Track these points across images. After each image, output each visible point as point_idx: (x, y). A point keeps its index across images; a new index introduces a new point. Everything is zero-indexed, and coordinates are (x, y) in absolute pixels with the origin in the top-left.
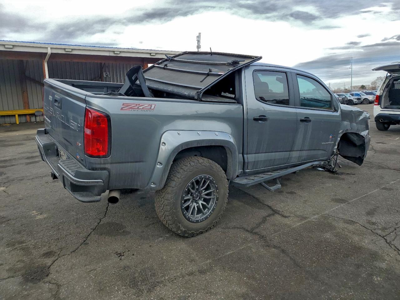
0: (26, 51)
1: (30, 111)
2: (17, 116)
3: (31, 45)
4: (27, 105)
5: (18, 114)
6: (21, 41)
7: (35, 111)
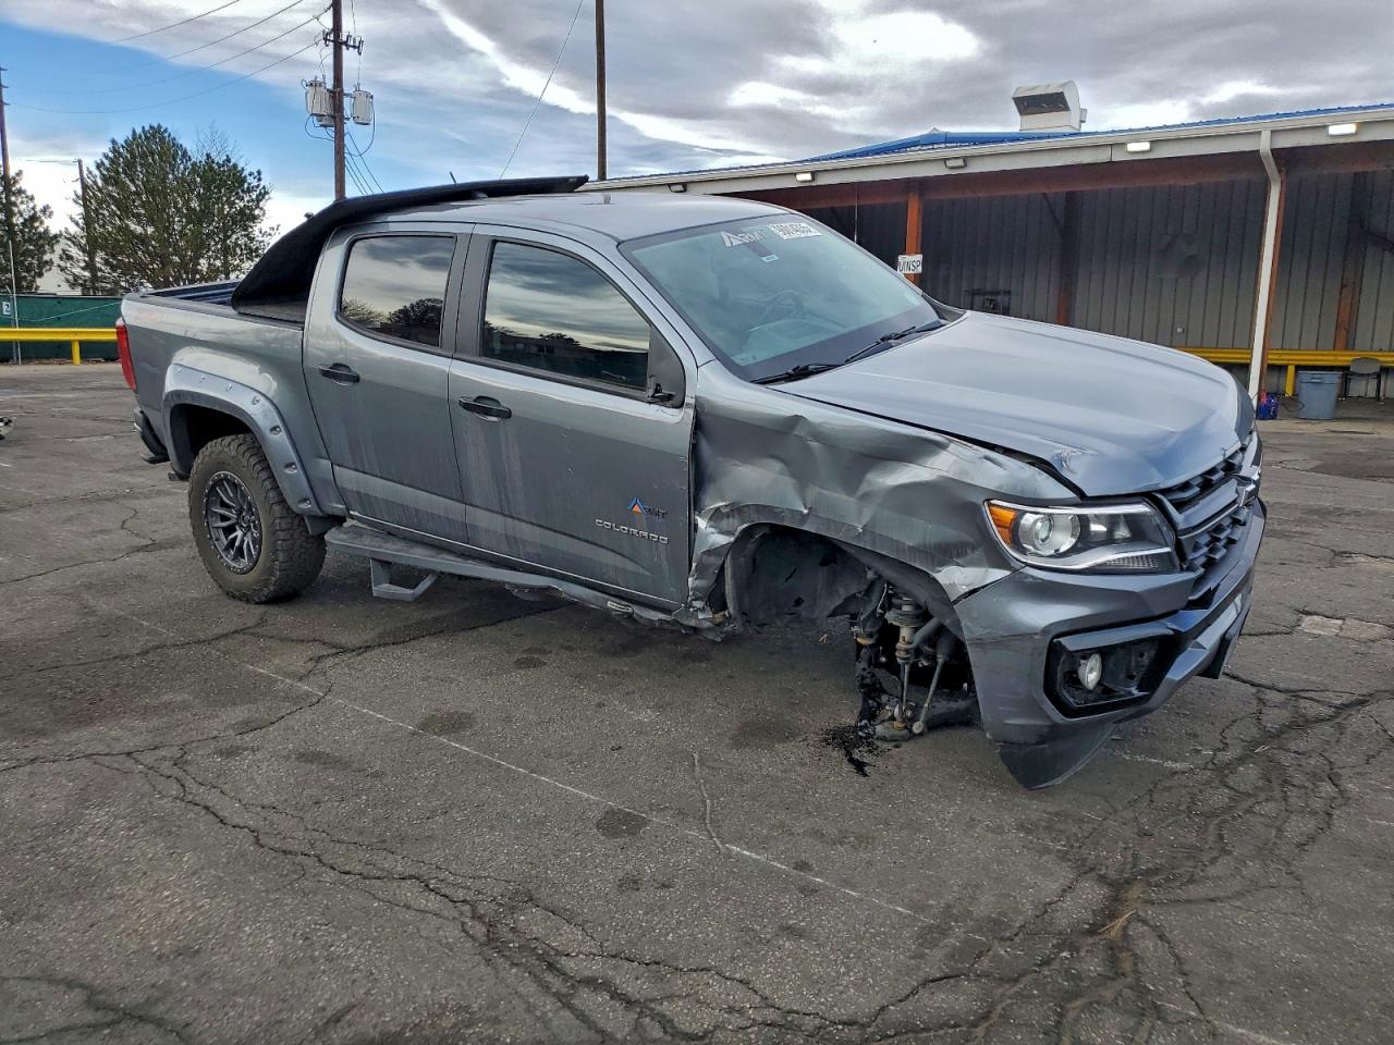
0: (1204, 153)
1: (1340, 358)
2: (1291, 370)
3: (1222, 131)
4: (1346, 335)
5: (1297, 363)
6: (1179, 123)
7: (1351, 358)
